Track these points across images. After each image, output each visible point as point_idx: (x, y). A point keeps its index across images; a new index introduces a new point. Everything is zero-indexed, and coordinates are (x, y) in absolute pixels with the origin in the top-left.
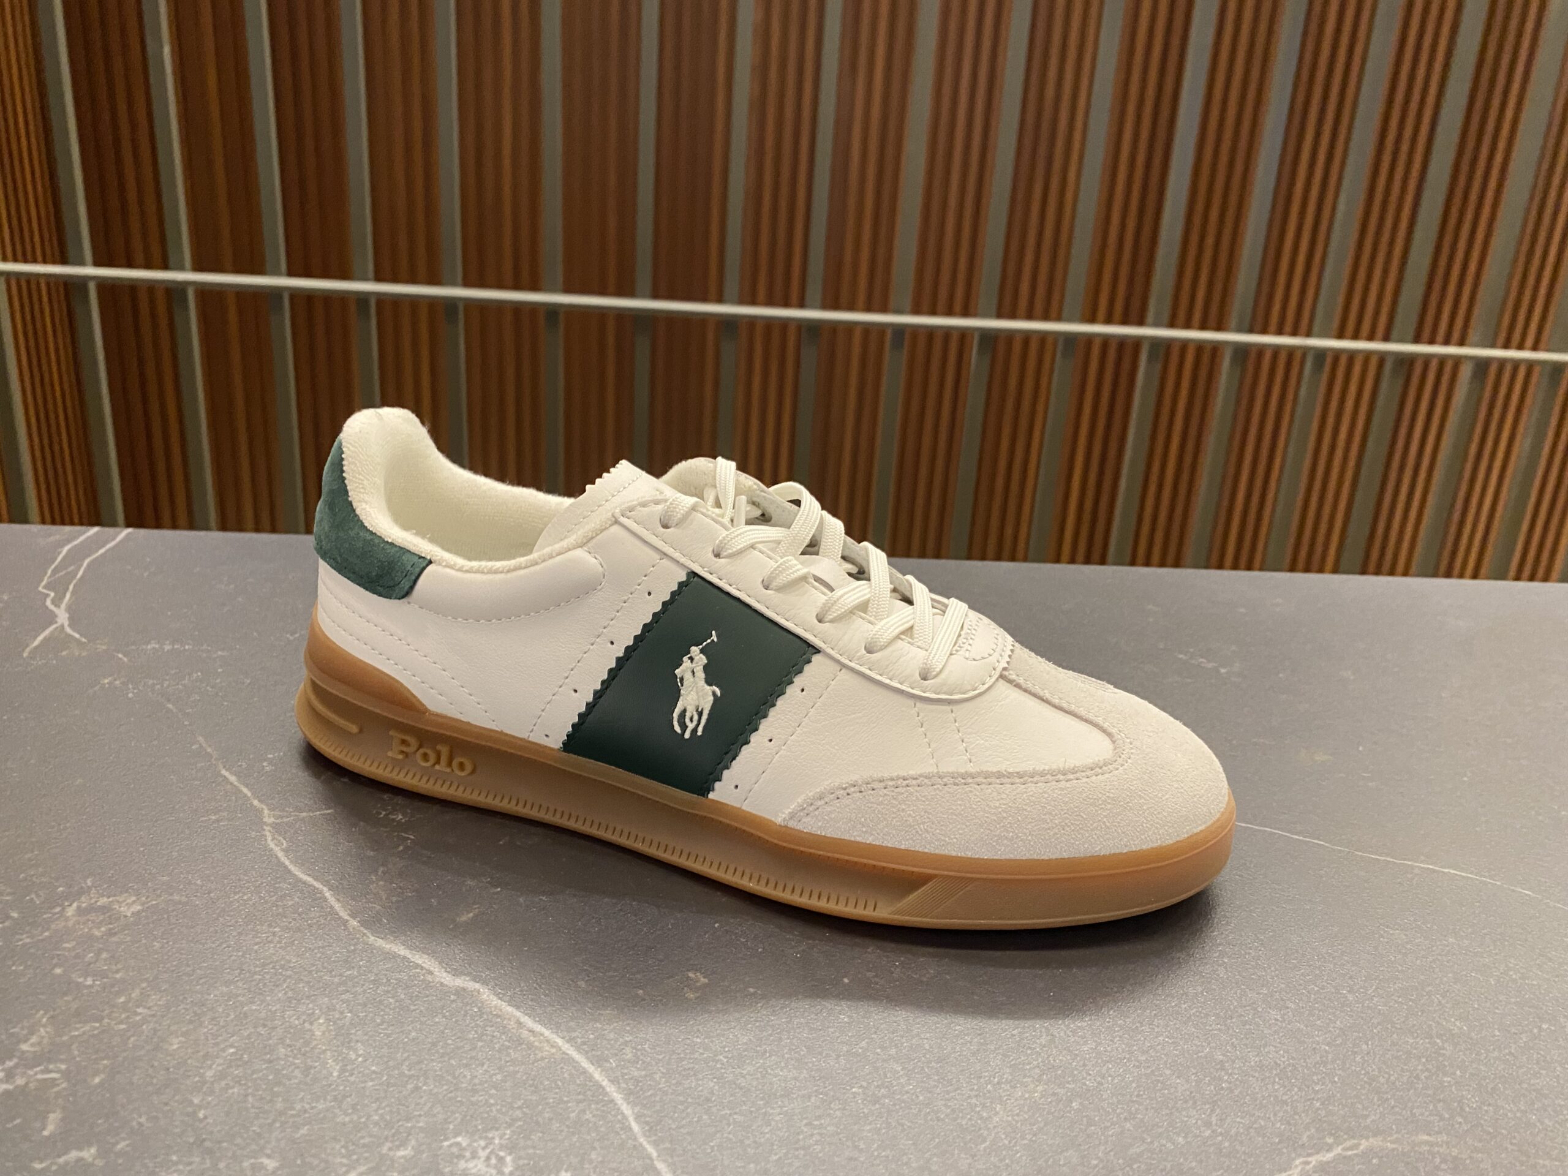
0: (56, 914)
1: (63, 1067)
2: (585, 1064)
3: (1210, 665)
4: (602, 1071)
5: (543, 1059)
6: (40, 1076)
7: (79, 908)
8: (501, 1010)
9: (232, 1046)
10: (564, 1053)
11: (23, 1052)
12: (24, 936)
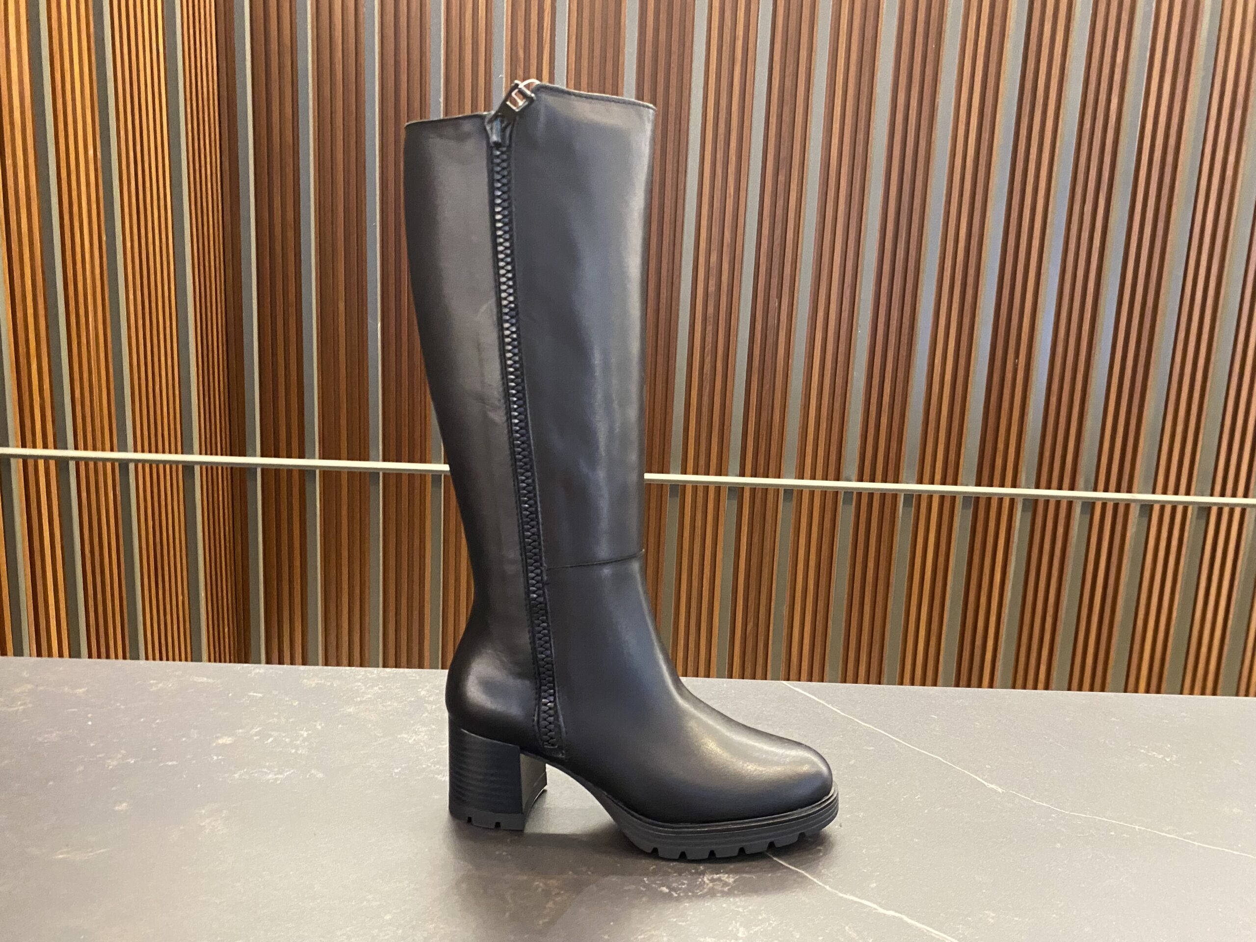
3: (1161, 756)
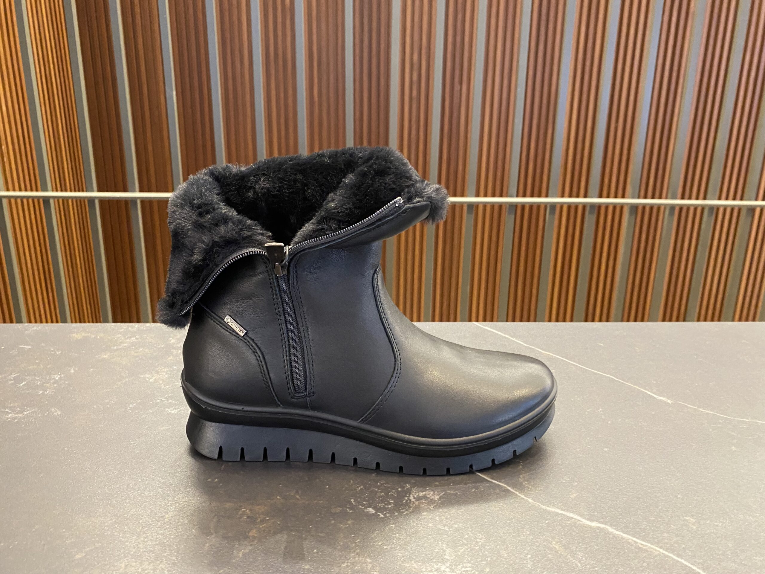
0: (407, 501)
1: (469, 565)
2: (675, 557)
4: (685, 560)
5: (656, 556)
6: (463, 569)
7: (414, 498)
8: (622, 536)
9: (527, 554)
10: (663, 554)
11: (449, 560)
12: (404, 510)
